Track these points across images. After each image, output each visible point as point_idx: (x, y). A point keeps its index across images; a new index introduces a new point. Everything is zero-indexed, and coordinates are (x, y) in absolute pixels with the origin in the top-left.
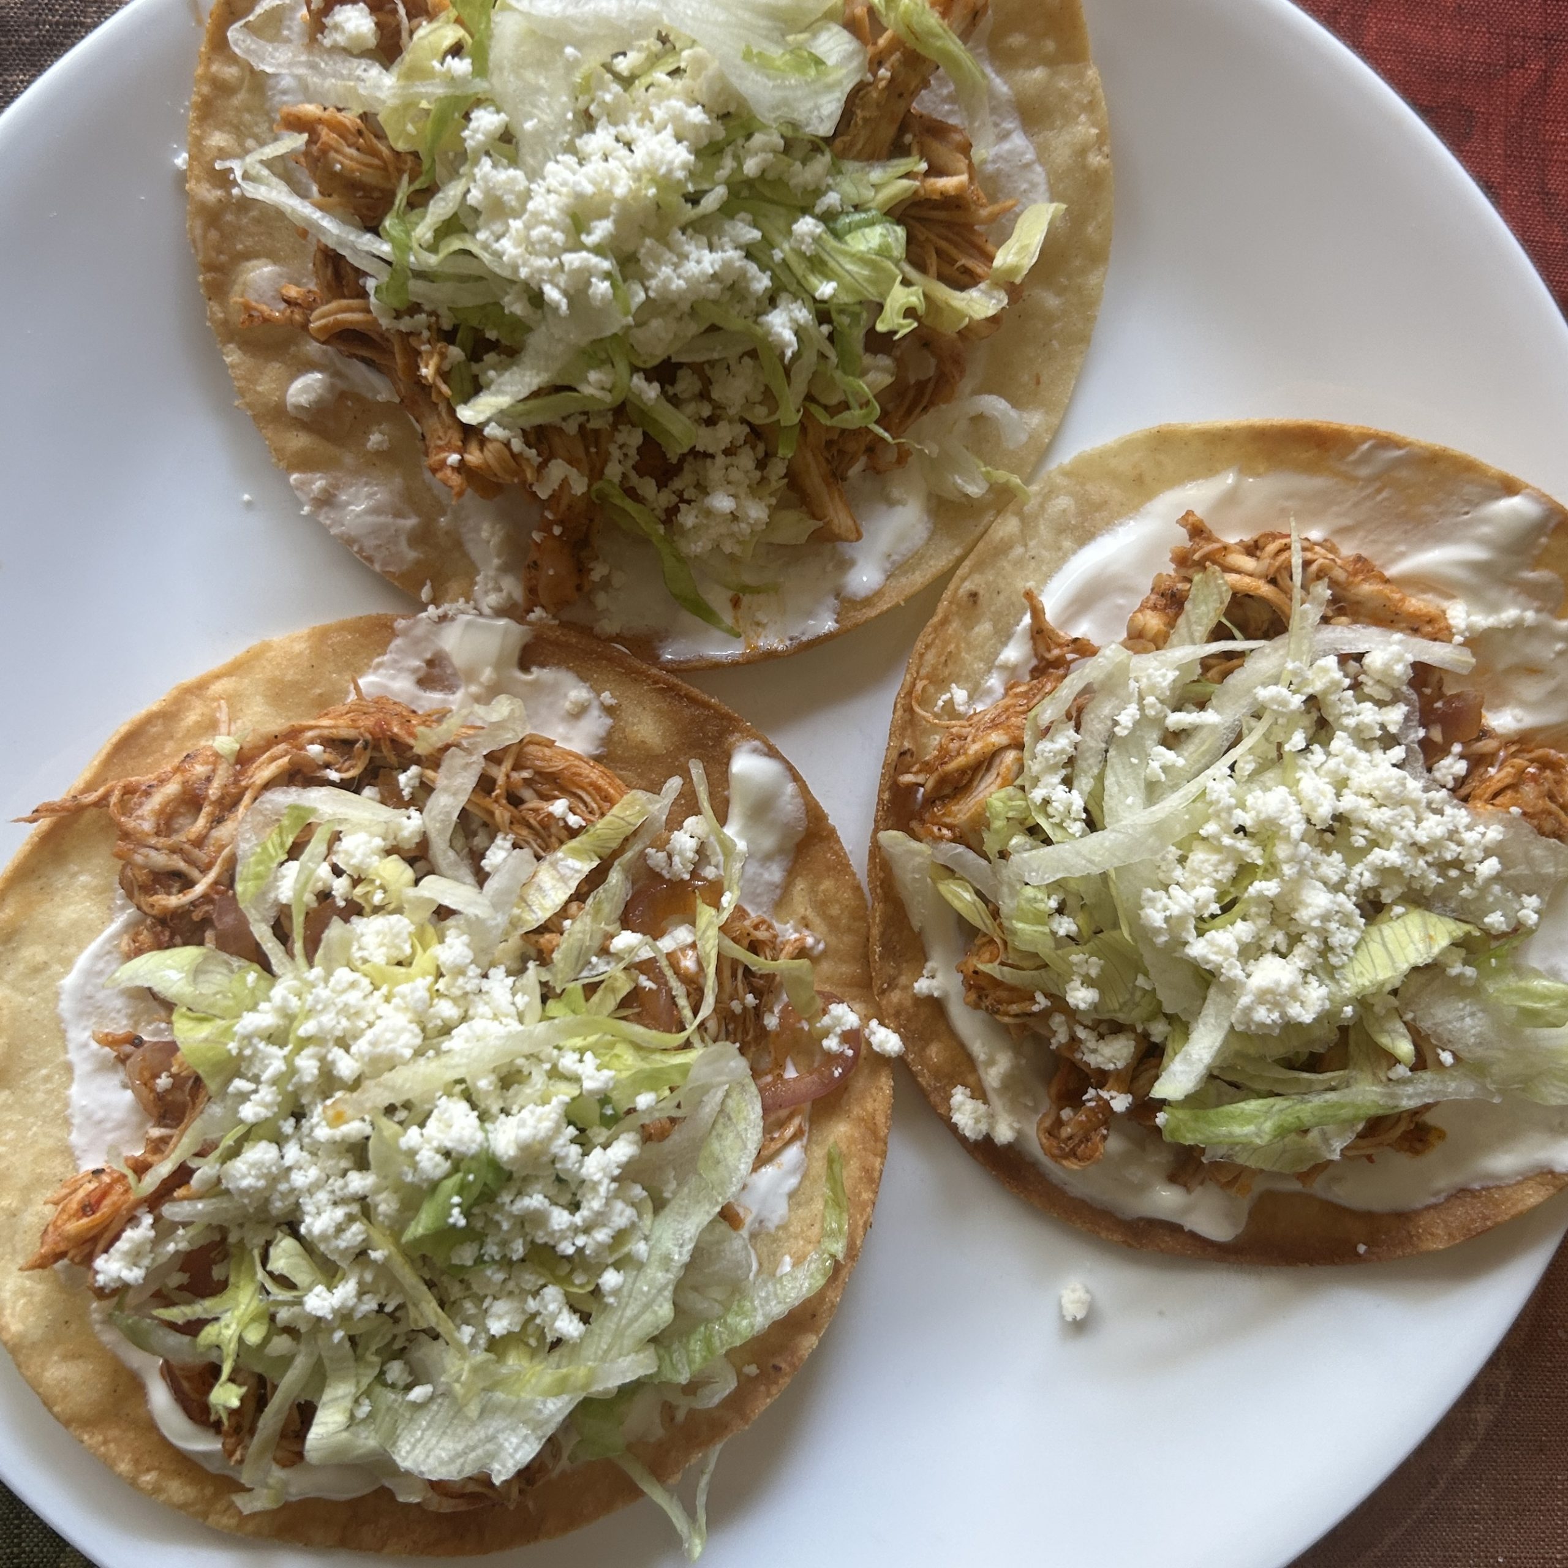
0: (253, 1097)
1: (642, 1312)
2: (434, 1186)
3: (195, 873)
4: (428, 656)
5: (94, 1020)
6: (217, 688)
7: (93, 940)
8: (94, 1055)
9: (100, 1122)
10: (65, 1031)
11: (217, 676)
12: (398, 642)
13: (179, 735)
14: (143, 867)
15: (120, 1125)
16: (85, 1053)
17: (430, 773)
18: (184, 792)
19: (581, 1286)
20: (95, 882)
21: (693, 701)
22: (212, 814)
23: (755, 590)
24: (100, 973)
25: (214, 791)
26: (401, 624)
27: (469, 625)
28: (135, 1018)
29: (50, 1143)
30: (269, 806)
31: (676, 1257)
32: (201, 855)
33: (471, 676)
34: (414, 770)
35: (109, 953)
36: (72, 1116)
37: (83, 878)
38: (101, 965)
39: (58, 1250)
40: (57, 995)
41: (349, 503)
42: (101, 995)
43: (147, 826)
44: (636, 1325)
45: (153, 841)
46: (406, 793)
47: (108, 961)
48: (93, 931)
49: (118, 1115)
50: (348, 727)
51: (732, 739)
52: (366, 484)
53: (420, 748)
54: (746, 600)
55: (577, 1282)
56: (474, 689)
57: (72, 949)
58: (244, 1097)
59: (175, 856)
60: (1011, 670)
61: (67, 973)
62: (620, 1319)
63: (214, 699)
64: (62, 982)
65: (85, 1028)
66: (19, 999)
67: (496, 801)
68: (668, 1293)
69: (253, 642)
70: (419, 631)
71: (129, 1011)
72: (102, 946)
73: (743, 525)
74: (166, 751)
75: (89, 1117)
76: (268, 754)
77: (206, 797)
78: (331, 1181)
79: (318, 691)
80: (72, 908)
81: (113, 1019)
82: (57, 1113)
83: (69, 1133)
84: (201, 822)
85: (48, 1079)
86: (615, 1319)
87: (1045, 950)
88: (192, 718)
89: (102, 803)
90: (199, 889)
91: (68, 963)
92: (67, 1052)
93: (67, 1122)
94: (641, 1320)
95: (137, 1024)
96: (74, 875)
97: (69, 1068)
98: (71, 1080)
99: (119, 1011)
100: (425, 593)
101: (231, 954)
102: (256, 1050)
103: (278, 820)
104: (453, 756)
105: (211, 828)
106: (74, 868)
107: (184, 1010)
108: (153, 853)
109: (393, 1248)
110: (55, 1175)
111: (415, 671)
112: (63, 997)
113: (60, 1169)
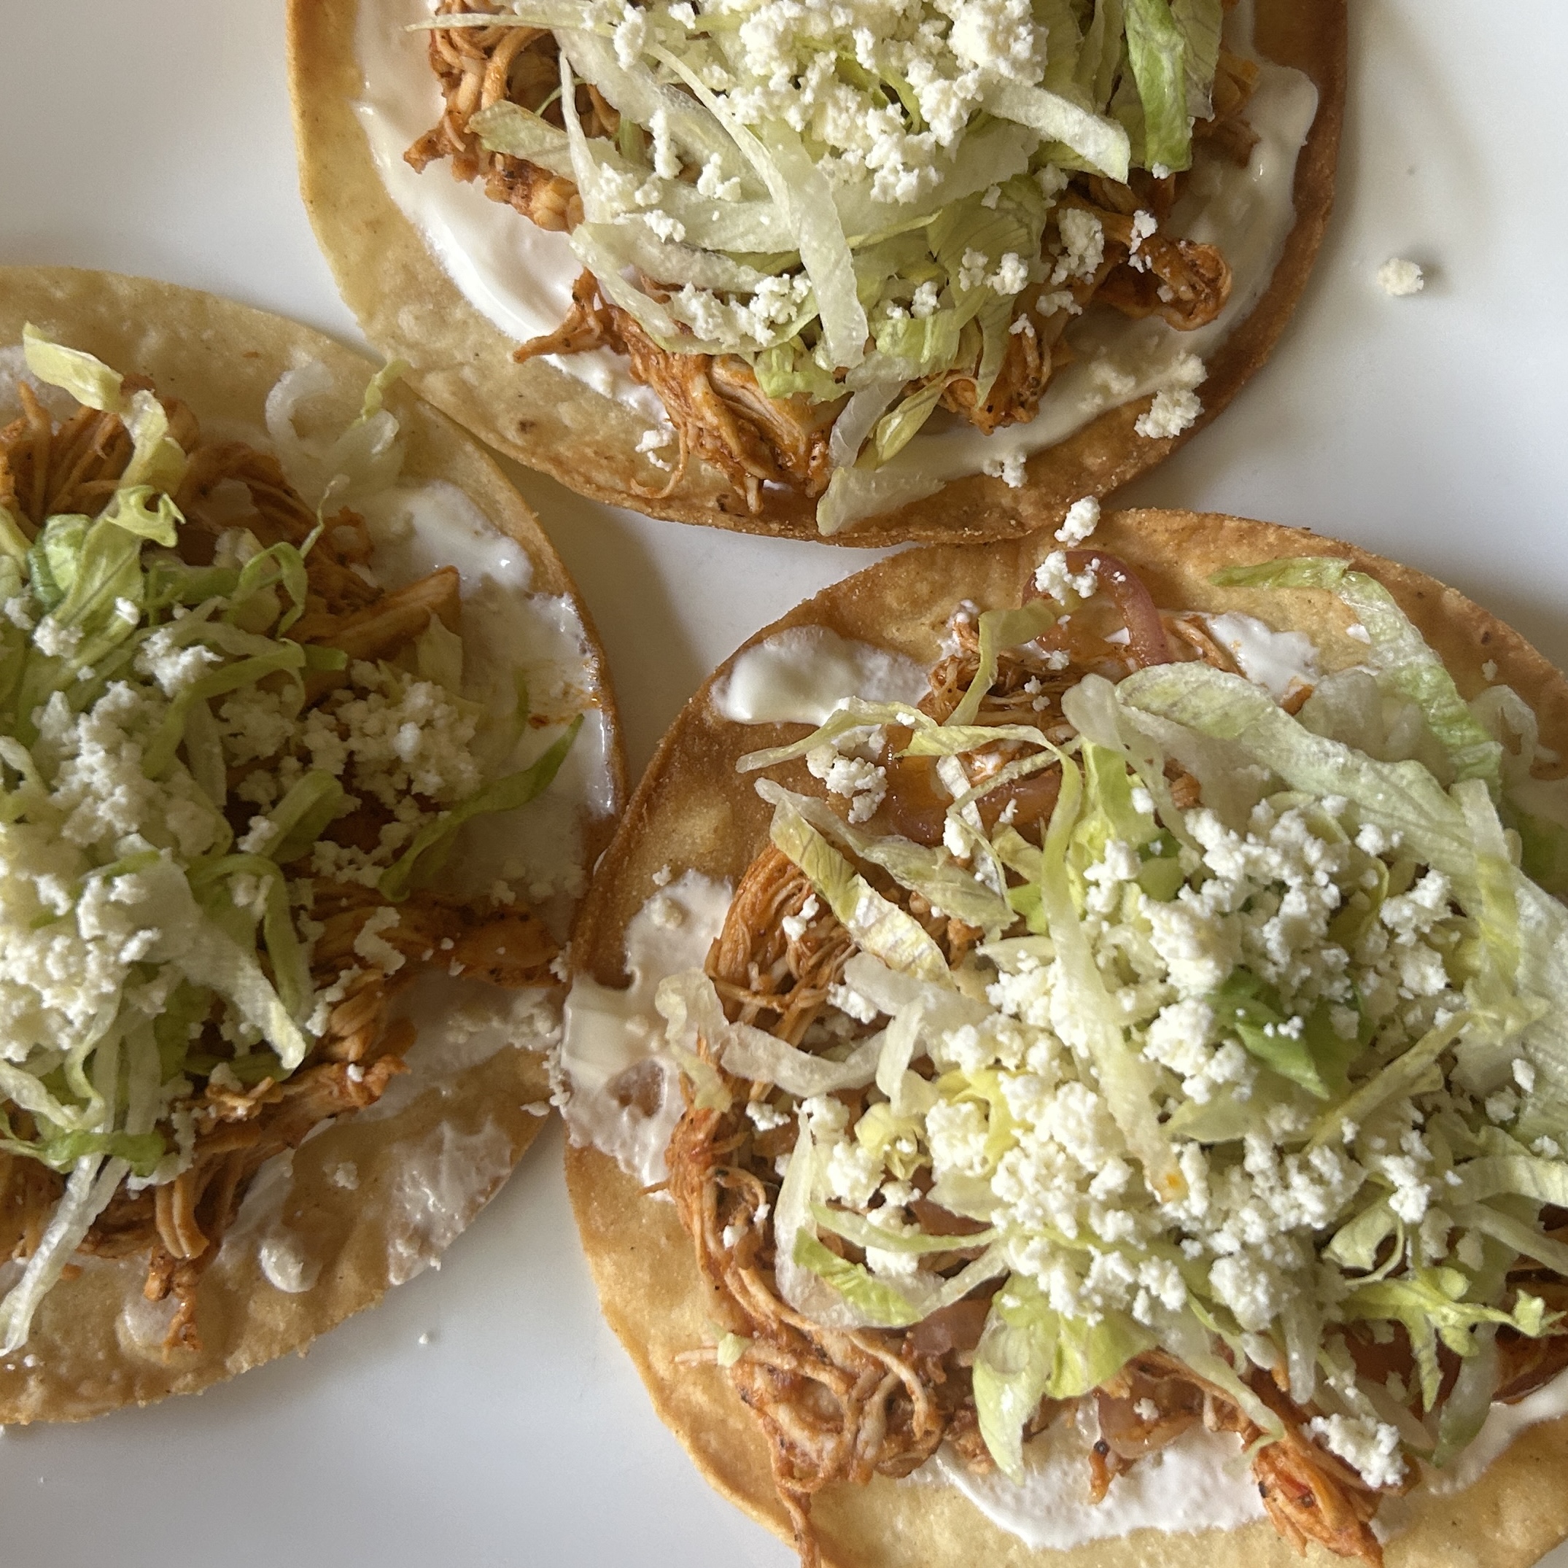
0: (1154, 1292)
1: (1411, 800)
2: (1254, 1059)
3: (888, 1382)
4: (615, 1103)
5: (1077, 1505)
6: (662, 1368)
7: (976, 1510)
8: (1121, 1503)
9: (1205, 1493)
10: (1092, 1540)
11: (648, 1367)
12: (599, 1142)
13: (721, 1411)
14: (881, 1447)
15: (1208, 1466)
16: (1118, 1514)
17: (755, 1091)
18: (788, 1401)
19: (1381, 877)
20: (905, 1510)
21: (663, 770)
22: (814, 1366)
23: (524, 698)
24: (1018, 1499)
25: (785, 1363)
26: (575, 1139)
27: (573, 1053)
28: (1073, 1453)
29: (1233, 1554)
30: (798, 1290)
31: (1341, 760)
32: (866, 1375)
33: (636, 1049)
34: (751, 1111)
35: (992, 1488)
36: (1197, 1528)
37: (900, 1525)
38: (1008, 1498)
39: (1359, 1535)
40: (1046, 1551)
41: (425, 1210)
42: (1047, 1498)
43: (829, 1444)
44: (1426, 807)
45: (848, 1436)
46: (780, 1120)
47: (1003, 1490)
48: (966, 1509)
49: (1195, 1470)
50: (701, 1196)
51: (710, 720)
52: (400, 1189)
53: (723, 1104)
54: (536, 710)
55: (1375, 882)
56: (654, 1044)
57: (989, 1535)
58: (1155, 1305)
59: (867, 1408)
60: (616, 379)
61: (1018, 1541)
62: (1418, 826)
63: (676, 1370)
64: (1030, 1546)
65: (1087, 1515)
67: (787, 1007)
68: (1386, 769)
69: (604, 1324)
70: (584, 1116)
71: (1065, 1460)
72: (985, 1497)
73: (437, 713)
74: (740, 1427)
75: (1198, 1507)
76: (738, 1297)
77: (794, 1373)
78: (1258, 1192)
79: (663, 1241)
80: (937, 1537)
81: (1075, 1481)
82: (1195, 1546)
83: (1220, 1530)
84: (824, 1377)
85: (1151, 1560)
86: (1420, 833)
87: (955, 320)
88: (699, 1398)
89: (803, 1503)
90: (906, 1375)
91: (1006, 1540)
92: (1118, 1538)
93: (1206, 1534)
94: (1420, 801)
95: (1080, 1451)
96: (897, 1537)
97: (1138, 1534)
98: (1153, 1531)
99: (1065, 1474)
100: (538, 1111)
101: (983, 1329)
102: (1095, 1290)
103: (816, 1278)
104: (731, 1062)
105: (832, 1364)
106: (887, 1537)
107: (1049, 1384)
108: (863, 1436)
109: (1339, 1112)
110: (1272, 1546)
111: (635, 1120)
112: (1048, 1544)
113: (1265, 1541)
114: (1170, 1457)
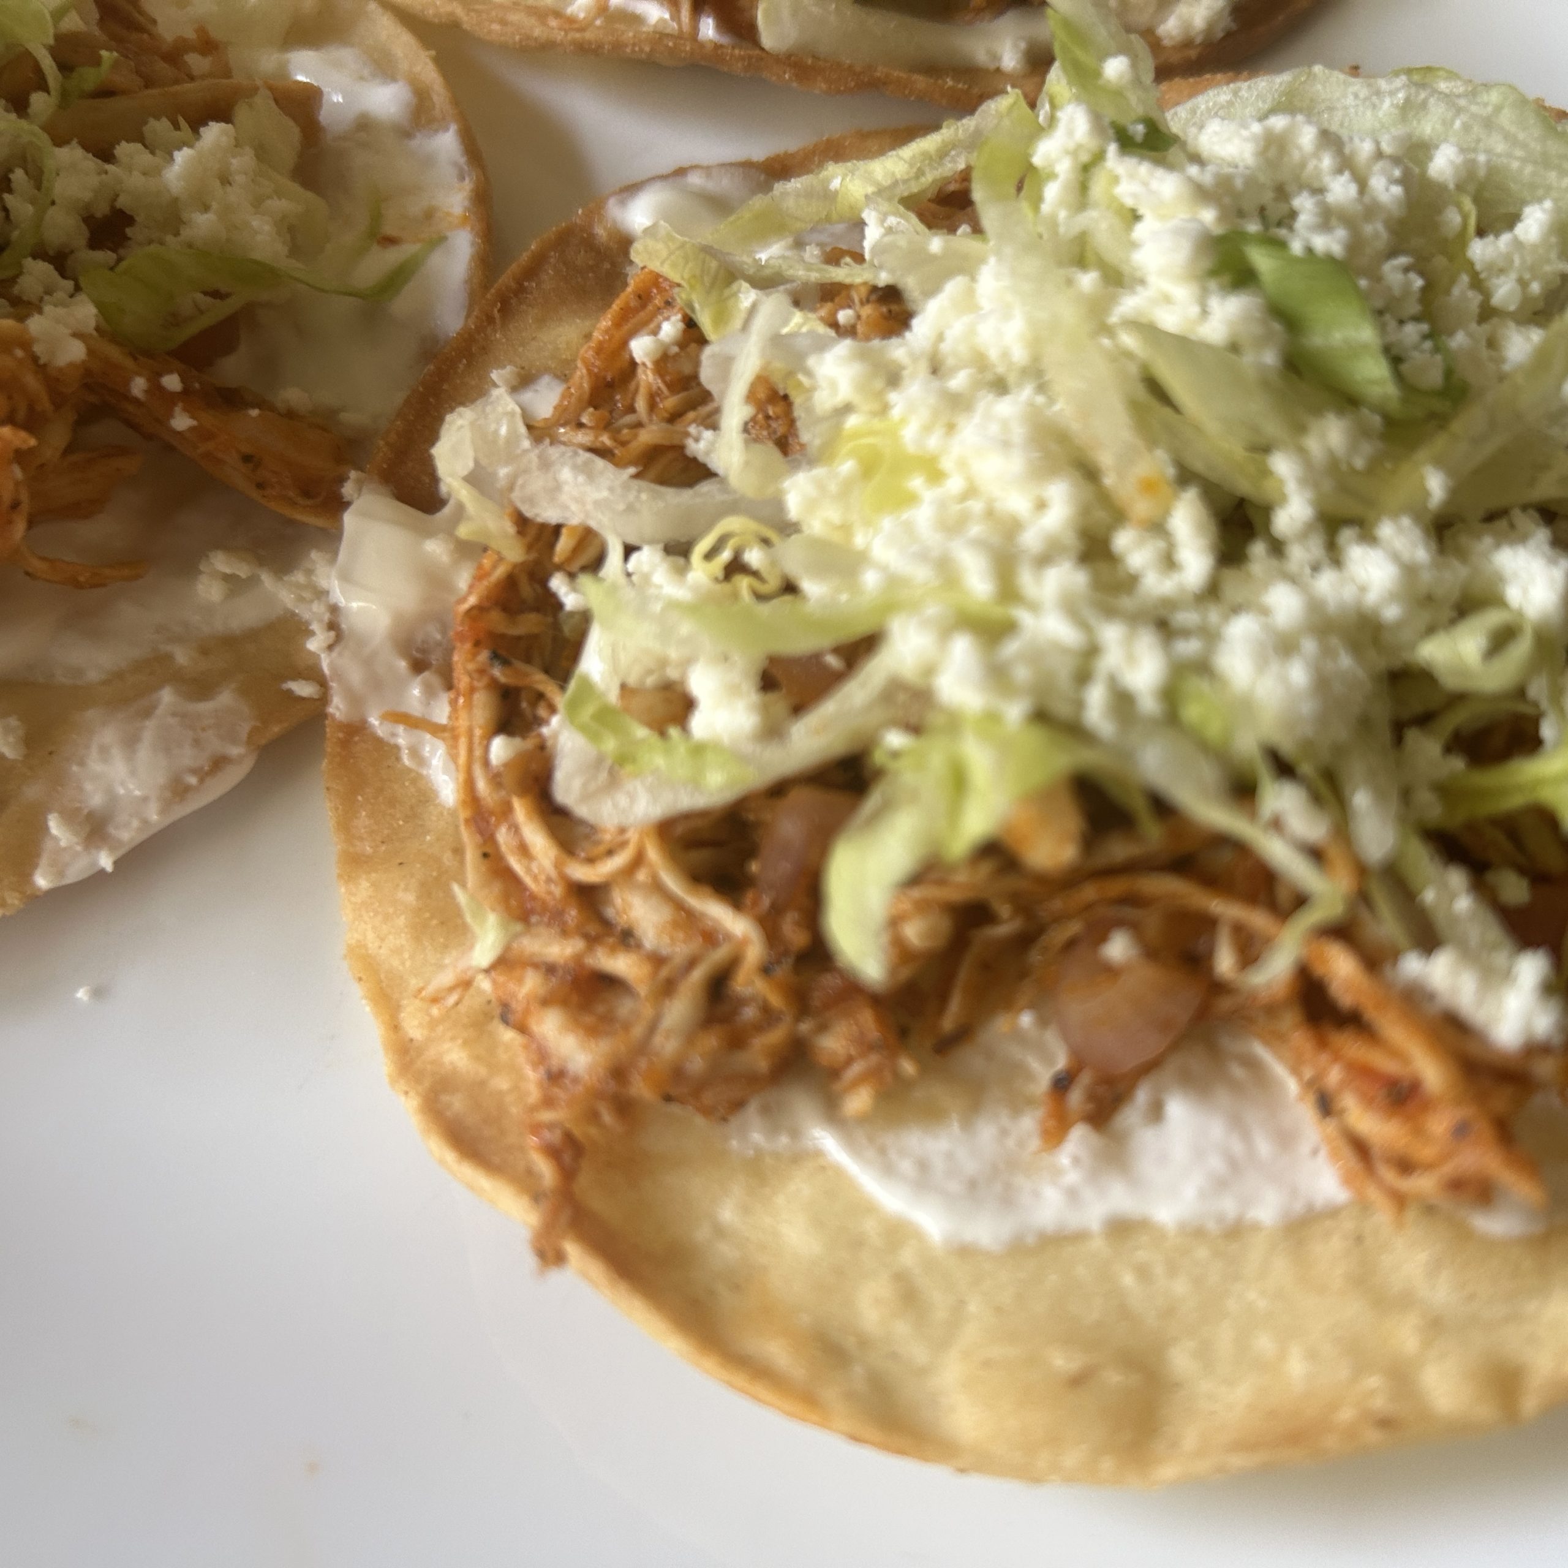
3: (719, 955)
5: (1017, 1175)
6: (414, 1029)
9: (1233, 1164)
10: (1041, 1234)
15: (1237, 1124)
18: (564, 1003)
20: (738, 1193)
21: (527, 275)
23: (376, 222)
24: (923, 1166)
27: (348, 582)
28: (1017, 1104)
29: (1282, 1265)
37: (727, 1214)
38: (906, 1166)
40: (965, 1252)
42: (970, 1166)
47: (901, 1154)
48: (836, 1185)
49: (1216, 1129)
50: (475, 711)
51: (600, 231)
54: (388, 230)
57: (870, 1226)
59: (678, 991)
61: (918, 1232)
64: (937, 1241)
65: (1035, 1196)
66: (970, 1333)
70: (355, 676)
71: (1001, 1113)
72: (869, 1164)
75: (1220, 1185)
76: (515, 865)
77: (578, 959)
80: (785, 1231)
84: (625, 966)
85: (1143, 1273)
91: (897, 1232)
92: (1086, 1231)
93: (1236, 1230)
96: (720, 1231)
97: (1121, 1228)
98: (1144, 1223)
99: (1004, 1133)
100: (303, 689)
105: (639, 946)
106: (702, 1234)
108: (664, 1025)
109: (1422, 450)
111: (427, 692)
112: (968, 1237)
113: (1336, 1243)
114: (1177, 1108)
